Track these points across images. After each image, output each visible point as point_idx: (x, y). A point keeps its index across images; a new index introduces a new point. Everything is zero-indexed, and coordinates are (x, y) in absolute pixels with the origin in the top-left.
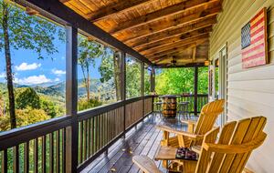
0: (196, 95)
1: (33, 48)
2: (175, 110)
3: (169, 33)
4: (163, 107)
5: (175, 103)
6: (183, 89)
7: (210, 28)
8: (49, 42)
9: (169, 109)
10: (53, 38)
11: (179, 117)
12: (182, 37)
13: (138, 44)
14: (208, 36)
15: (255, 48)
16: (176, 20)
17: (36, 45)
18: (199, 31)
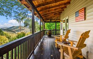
0: (56, 30)
1: (4, 15)
2: (51, 34)
3: (52, 13)
4: (48, 33)
5: (51, 32)
6: (50, 29)
7: (62, 12)
8: (11, 14)
9: (49, 34)
10: (12, 13)
11: (52, 36)
12: (55, 14)
13: (43, 15)
14: (60, 14)
15: (81, 17)
16: (55, 9)
17: (5, 14)
18: (59, 13)
